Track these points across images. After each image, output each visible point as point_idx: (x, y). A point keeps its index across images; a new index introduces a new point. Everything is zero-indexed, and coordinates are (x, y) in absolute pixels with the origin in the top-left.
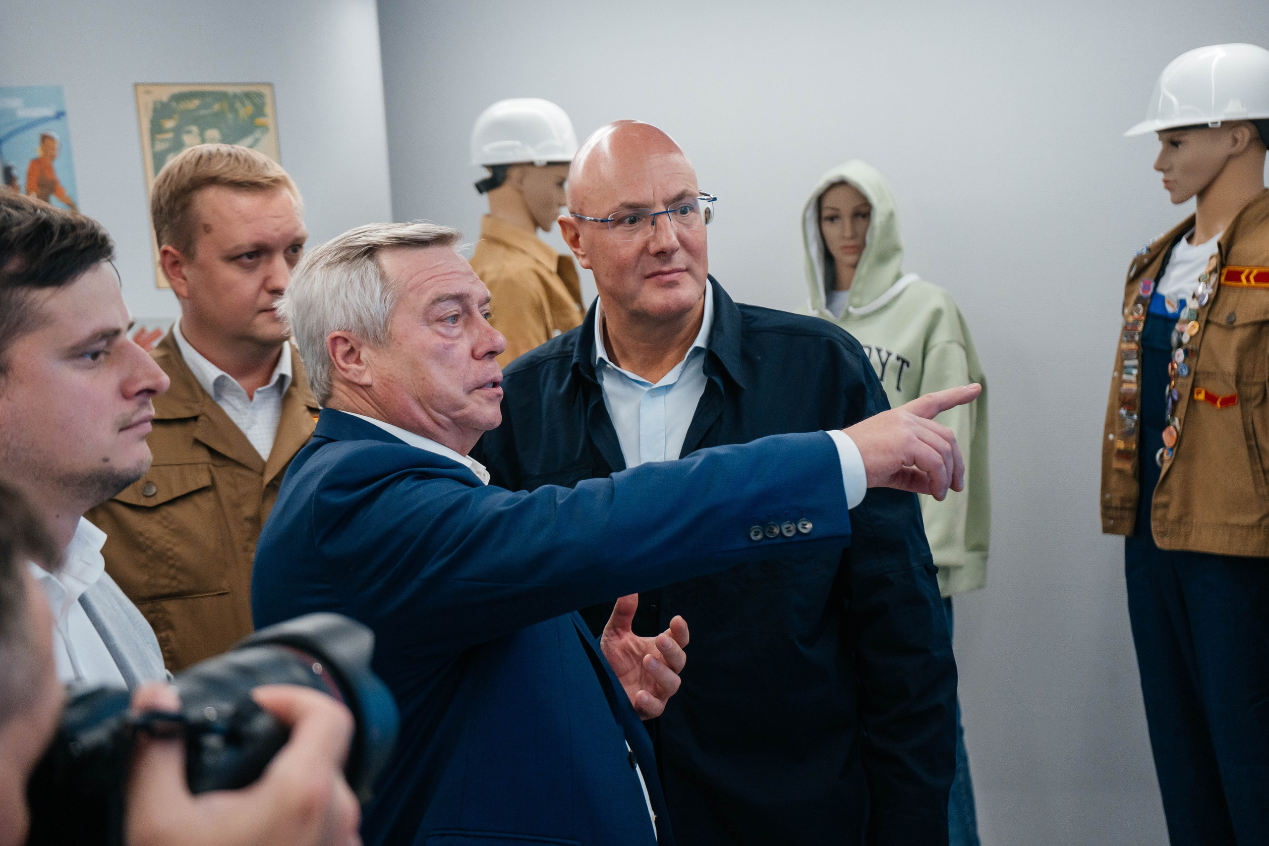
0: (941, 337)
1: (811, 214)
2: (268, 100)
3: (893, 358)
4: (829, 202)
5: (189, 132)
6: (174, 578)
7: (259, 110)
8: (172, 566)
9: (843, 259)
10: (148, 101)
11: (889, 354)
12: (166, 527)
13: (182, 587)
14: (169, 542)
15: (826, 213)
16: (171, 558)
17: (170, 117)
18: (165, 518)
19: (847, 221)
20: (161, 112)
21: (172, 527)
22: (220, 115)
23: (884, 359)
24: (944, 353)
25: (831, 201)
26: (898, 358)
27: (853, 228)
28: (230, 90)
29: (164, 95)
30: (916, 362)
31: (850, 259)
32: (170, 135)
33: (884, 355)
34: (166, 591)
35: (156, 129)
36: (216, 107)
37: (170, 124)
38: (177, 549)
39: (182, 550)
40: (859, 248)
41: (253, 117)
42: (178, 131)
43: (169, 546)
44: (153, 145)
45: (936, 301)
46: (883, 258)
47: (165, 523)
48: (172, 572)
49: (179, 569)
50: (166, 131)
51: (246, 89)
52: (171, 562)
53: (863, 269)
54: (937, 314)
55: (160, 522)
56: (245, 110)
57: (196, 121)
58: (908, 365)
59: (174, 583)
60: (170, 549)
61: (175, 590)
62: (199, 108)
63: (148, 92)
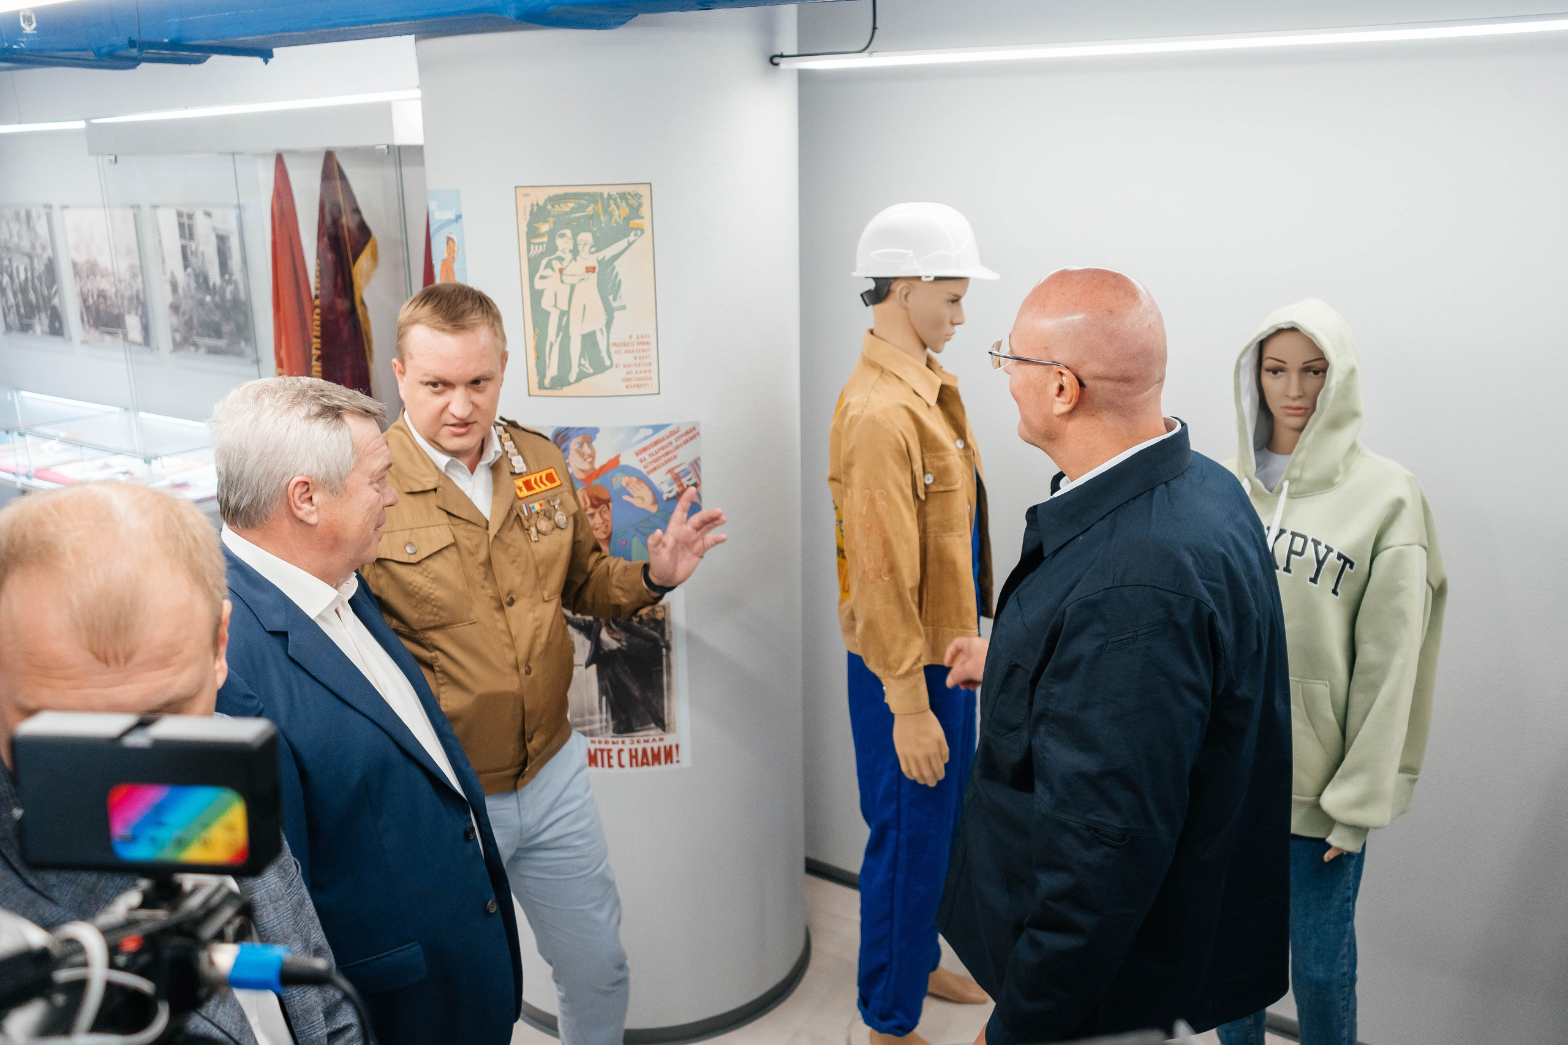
0: (1400, 536)
1: (1249, 361)
2: (645, 201)
3: (1333, 556)
4: (1271, 351)
5: (563, 236)
6: (436, 615)
7: (635, 212)
8: (435, 606)
9: (1286, 421)
10: (526, 204)
11: (1329, 550)
12: (426, 577)
13: (442, 621)
14: (431, 588)
15: (1267, 363)
16: (433, 600)
17: (545, 221)
18: (424, 570)
19: (1294, 377)
20: (538, 214)
21: (431, 576)
22: (594, 217)
23: (1321, 558)
24: (1399, 557)
25: (1274, 350)
26: (1340, 556)
27: (1301, 387)
28: (605, 191)
29: (541, 197)
30: (1361, 565)
31: (1295, 422)
32: (545, 239)
33: (1322, 550)
34: (432, 624)
35: (532, 233)
36: (590, 210)
37: (545, 228)
38: (437, 593)
39: (439, 593)
40: (1309, 411)
41: (627, 220)
42: (552, 234)
43: (431, 591)
44: (529, 250)
45: (1399, 489)
46: (1336, 424)
47: (425, 573)
48: (435, 610)
49: (440, 608)
50: (541, 236)
51: (621, 189)
52: (434, 603)
53: (1308, 437)
54: (1399, 505)
55: (422, 573)
56: (619, 212)
57: (568, 224)
58: (1351, 567)
59: (437, 618)
60: (432, 594)
61: (438, 624)
62: (573, 210)
63: (526, 195)
